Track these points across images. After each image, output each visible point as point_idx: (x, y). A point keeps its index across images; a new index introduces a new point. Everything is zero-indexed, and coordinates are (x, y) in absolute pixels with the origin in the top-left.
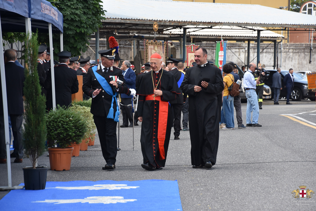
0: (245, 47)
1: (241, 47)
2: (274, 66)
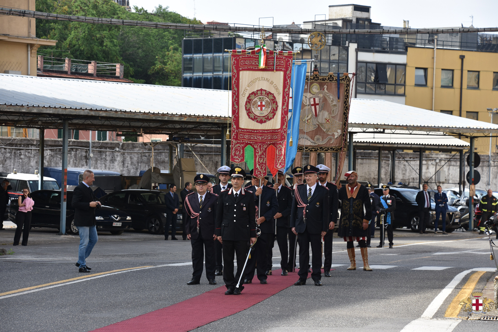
0: (435, 158)
1: (431, 159)
2: (460, 184)
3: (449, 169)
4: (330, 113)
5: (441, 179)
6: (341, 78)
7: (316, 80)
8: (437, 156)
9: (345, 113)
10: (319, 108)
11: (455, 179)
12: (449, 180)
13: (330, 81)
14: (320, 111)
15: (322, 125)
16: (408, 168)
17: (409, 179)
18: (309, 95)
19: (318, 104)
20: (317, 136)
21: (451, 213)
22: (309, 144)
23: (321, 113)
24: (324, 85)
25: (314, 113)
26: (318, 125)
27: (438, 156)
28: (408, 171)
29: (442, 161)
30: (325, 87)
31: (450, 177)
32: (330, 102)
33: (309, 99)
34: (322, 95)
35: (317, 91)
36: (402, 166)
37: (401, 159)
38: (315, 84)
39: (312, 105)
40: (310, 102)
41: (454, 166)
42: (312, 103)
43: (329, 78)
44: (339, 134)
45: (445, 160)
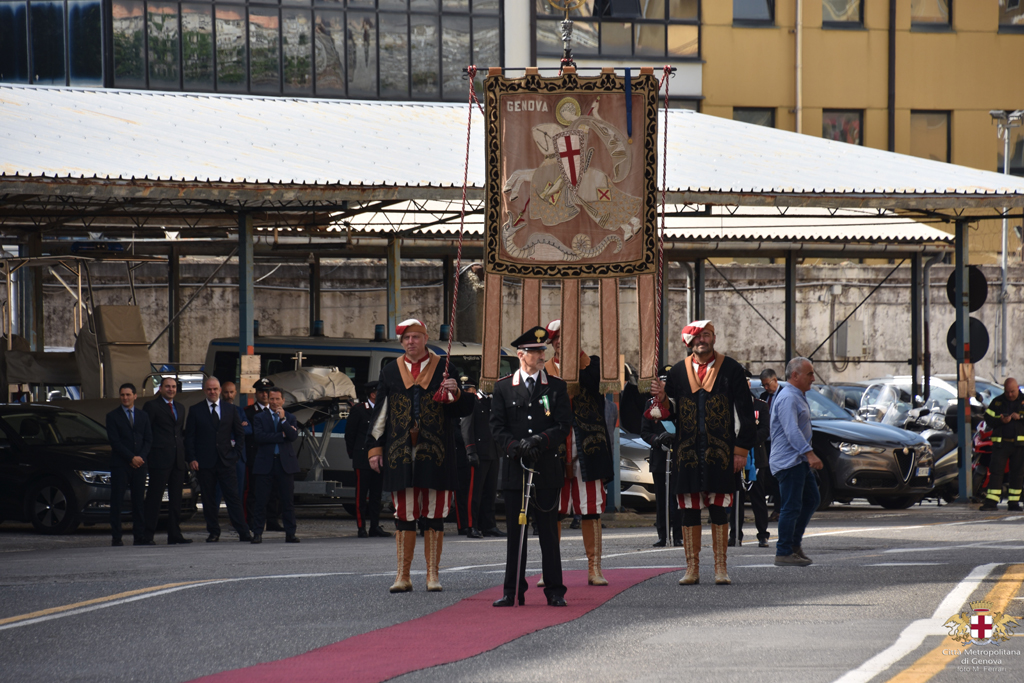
0: (829, 282)
1: (815, 283)
2: (913, 362)
3: (874, 314)
4: (609, 175)
5: (849, 347)
6: (633, 82)
7: (570, 88)
8: (834, 275)
9: (647, 174)
10: (582, 162)
11: (894, 348)
12: (874, 350)
13: (608, 89)
14: (583, 170)
15: (590, 207)
16: (743, 315)
17: (748, 352)
18: (553, 129)
19: (577, 152)
20: (579, 237)
21: (906, 450)
22: (557, 258)
23: (586, 176)
24: (592, 102)
25: (569, 175)
26: (581, 207)
27: (838, 274)
28: (744, 324)
29: (852, 290)
30: (595, 105)
31: (880, 340)
32: (609, 146)
33: (555, 140)
34: (587, 128)
35: (575, 118)
36: (726, 310)
37: (720, 288)
38: (569, 98)
39: (563, 155)
40: (556, 148)
41: (889, 304)
42: (563, 148)
43: (603, 82)
44: (636, 229)
45: (859, 287)
